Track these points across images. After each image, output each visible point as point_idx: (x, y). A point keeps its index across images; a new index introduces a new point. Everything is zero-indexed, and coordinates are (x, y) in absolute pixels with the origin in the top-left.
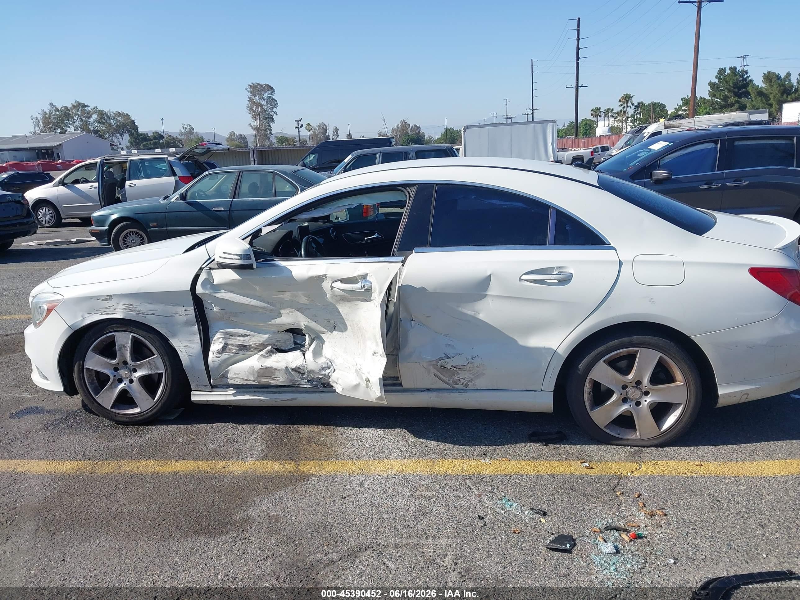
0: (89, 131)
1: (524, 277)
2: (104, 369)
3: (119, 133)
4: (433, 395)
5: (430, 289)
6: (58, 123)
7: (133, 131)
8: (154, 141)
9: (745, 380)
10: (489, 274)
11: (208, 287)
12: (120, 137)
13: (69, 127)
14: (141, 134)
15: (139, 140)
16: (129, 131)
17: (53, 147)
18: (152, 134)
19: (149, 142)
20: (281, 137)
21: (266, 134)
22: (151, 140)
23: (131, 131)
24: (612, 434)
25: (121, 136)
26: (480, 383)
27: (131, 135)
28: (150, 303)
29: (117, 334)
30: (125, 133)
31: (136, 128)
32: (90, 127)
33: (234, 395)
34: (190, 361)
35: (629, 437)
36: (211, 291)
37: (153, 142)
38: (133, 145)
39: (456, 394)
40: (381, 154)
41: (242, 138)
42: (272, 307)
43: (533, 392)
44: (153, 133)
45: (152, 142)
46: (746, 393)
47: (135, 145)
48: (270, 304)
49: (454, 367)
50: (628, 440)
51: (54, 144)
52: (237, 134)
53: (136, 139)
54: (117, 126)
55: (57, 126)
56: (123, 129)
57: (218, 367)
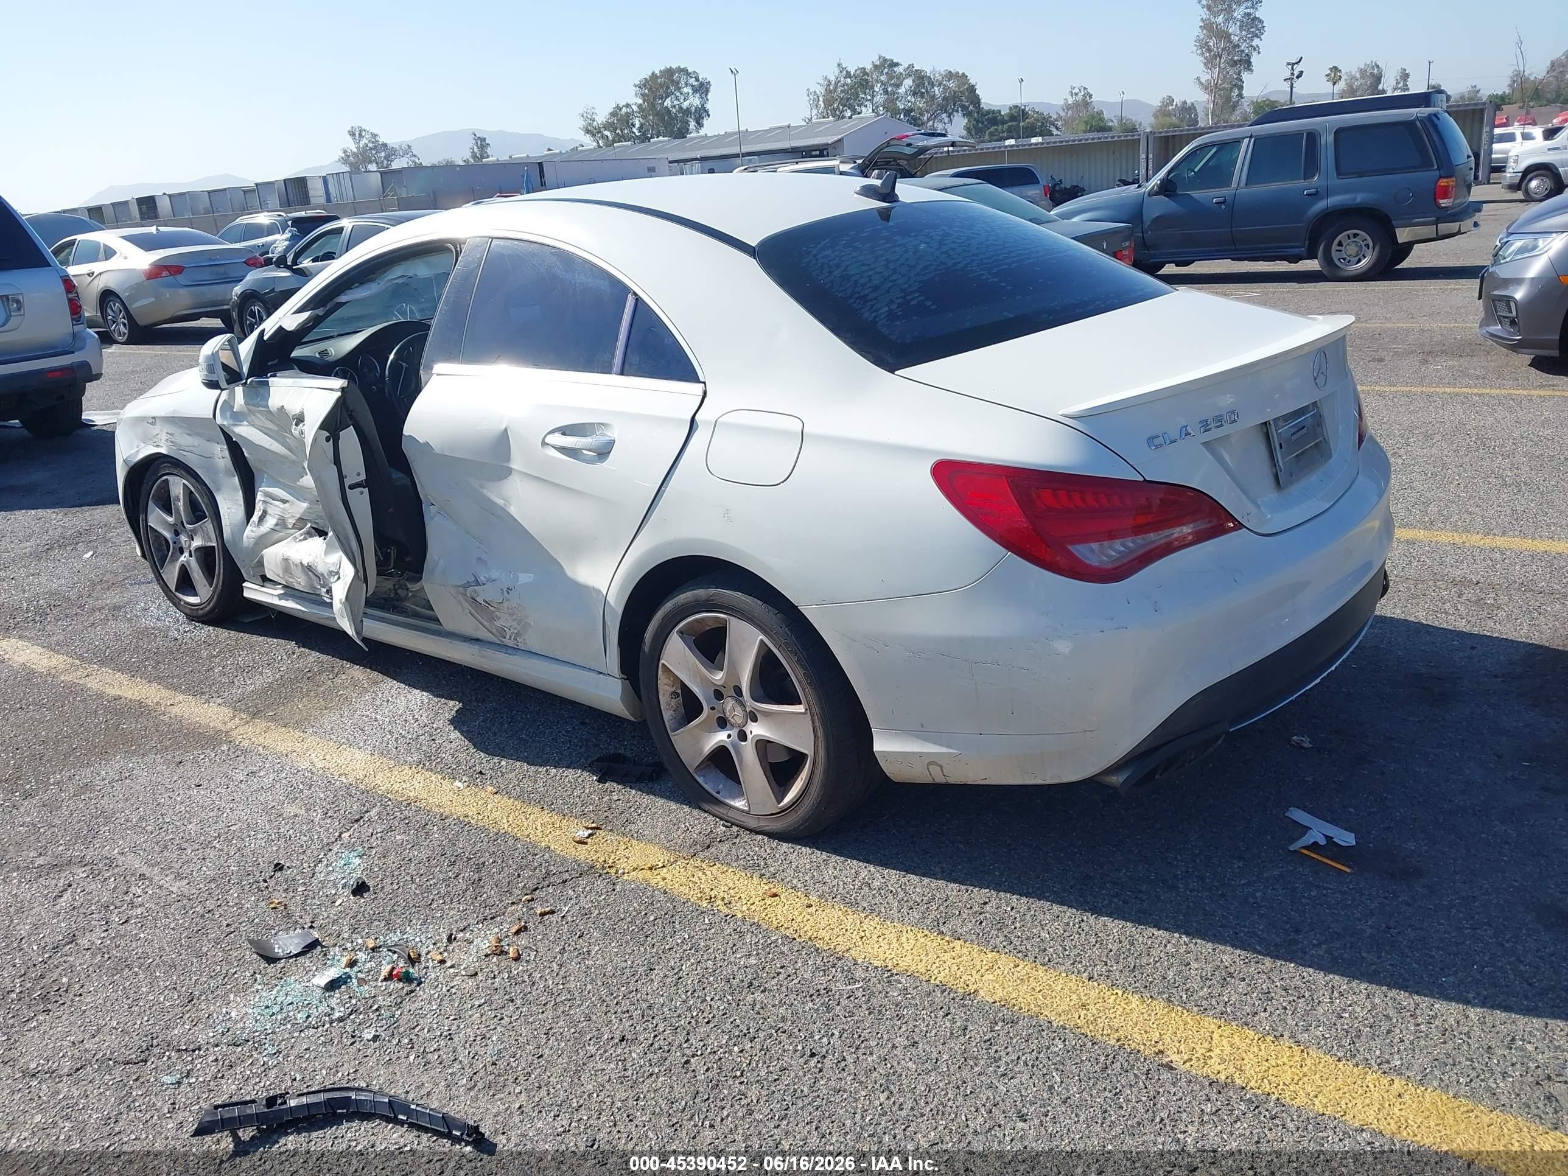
0: (895, 112)
1: (551, 439)
2: (164, 529)
3: (946, 111)
4: (475, 649)
5: (437, 449)
6: (848, 99)
7: (971, 107)
8: (1010, 124)
9: (922, 729)
10: (503, 428)
11: (228, 414)
12: (946, 120)
13: (866, 106)
14: (988, 112)
15: (982, 123)
16: (964, 108)
17: (828, 144)
18: (1008, 111)
19: (1000, 128)
20: (1264, 101)
21: (1228, 99)
22: (1003, 122)
23: (968, 108)
24: (706, 786)
25: (949, 116)
26: (531, 641)
27: (968, 114)
28: (189, 435)
29: (170, 478)
30: (957, 111)
31: (976, 100)
32: (899, 104)
33: (280, 597)
34: (232, 534)
35: (732, 803)
36: (231, 422)
37: (1009, 126)
38: (971, 135)
39: (500, 655)
40: (1253, 140)
41: (1188, 110)
42: (293, 457)
43: (594, 675)
44: (1011, 108)
45: (1005, 126)
46: (932, 761)
47: (976, 134)
48: (291, 451)
49: (486, 602)
50: (731, 807)
51: (831, 140)
52: (1178, 100)
53: (978, 121)
54: (945, 99)
55: (845, 106)
56: (954, 105)
57: (252, 548)
